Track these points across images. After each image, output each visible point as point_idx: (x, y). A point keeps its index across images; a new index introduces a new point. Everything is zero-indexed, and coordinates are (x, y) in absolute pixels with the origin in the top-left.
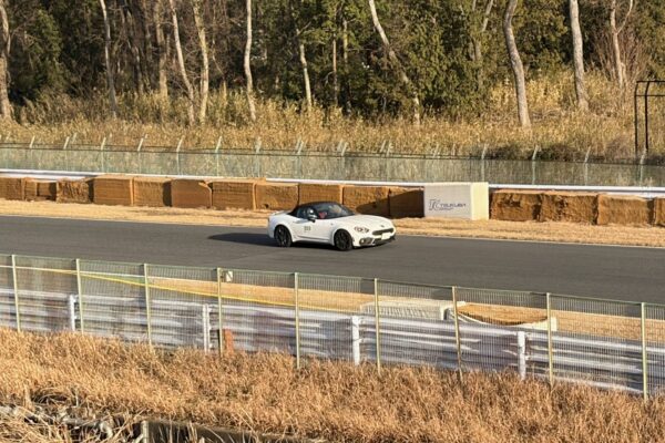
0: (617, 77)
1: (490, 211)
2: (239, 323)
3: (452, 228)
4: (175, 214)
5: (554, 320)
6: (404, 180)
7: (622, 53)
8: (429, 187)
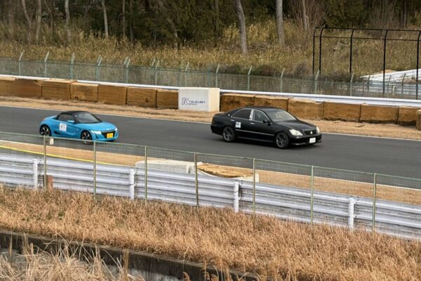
0: (304, 24)
1: (220, 106)
2: (57, 171)
3: (196, 117)
4: (17, 101)
5: (257, 176)
6: (167, 85)
7: (307, 9)
8: (183, 90)
